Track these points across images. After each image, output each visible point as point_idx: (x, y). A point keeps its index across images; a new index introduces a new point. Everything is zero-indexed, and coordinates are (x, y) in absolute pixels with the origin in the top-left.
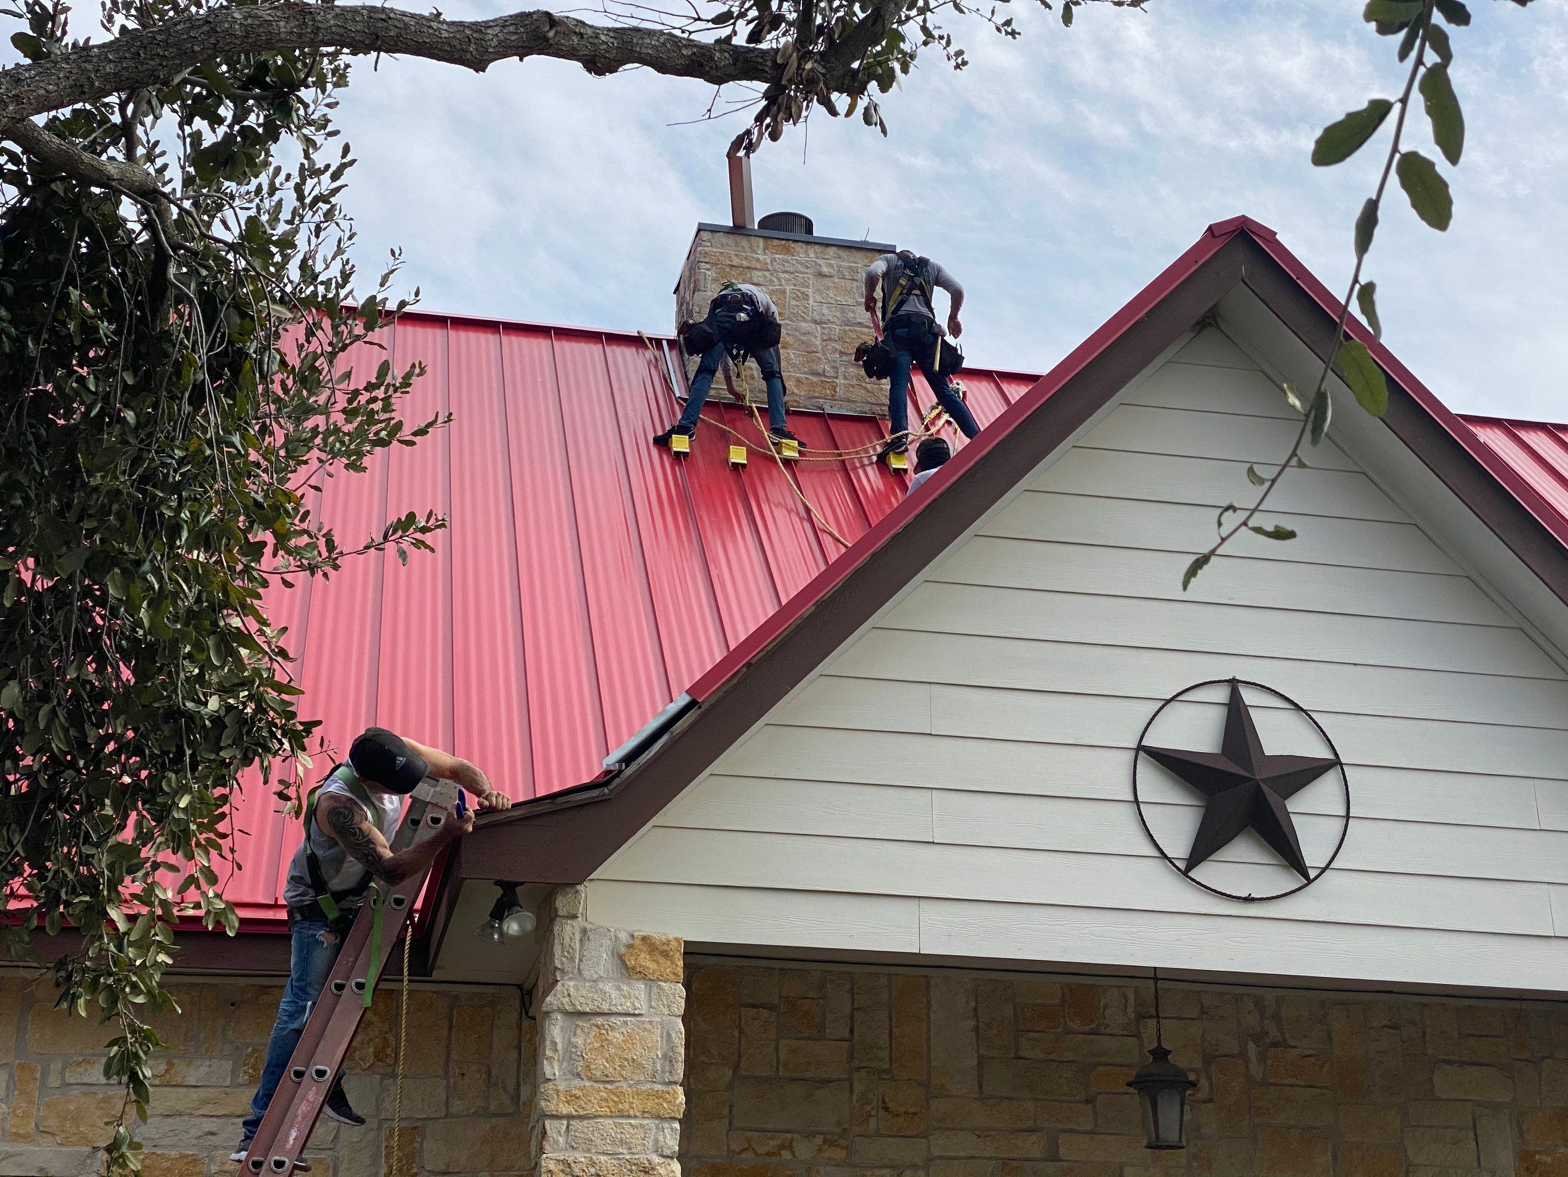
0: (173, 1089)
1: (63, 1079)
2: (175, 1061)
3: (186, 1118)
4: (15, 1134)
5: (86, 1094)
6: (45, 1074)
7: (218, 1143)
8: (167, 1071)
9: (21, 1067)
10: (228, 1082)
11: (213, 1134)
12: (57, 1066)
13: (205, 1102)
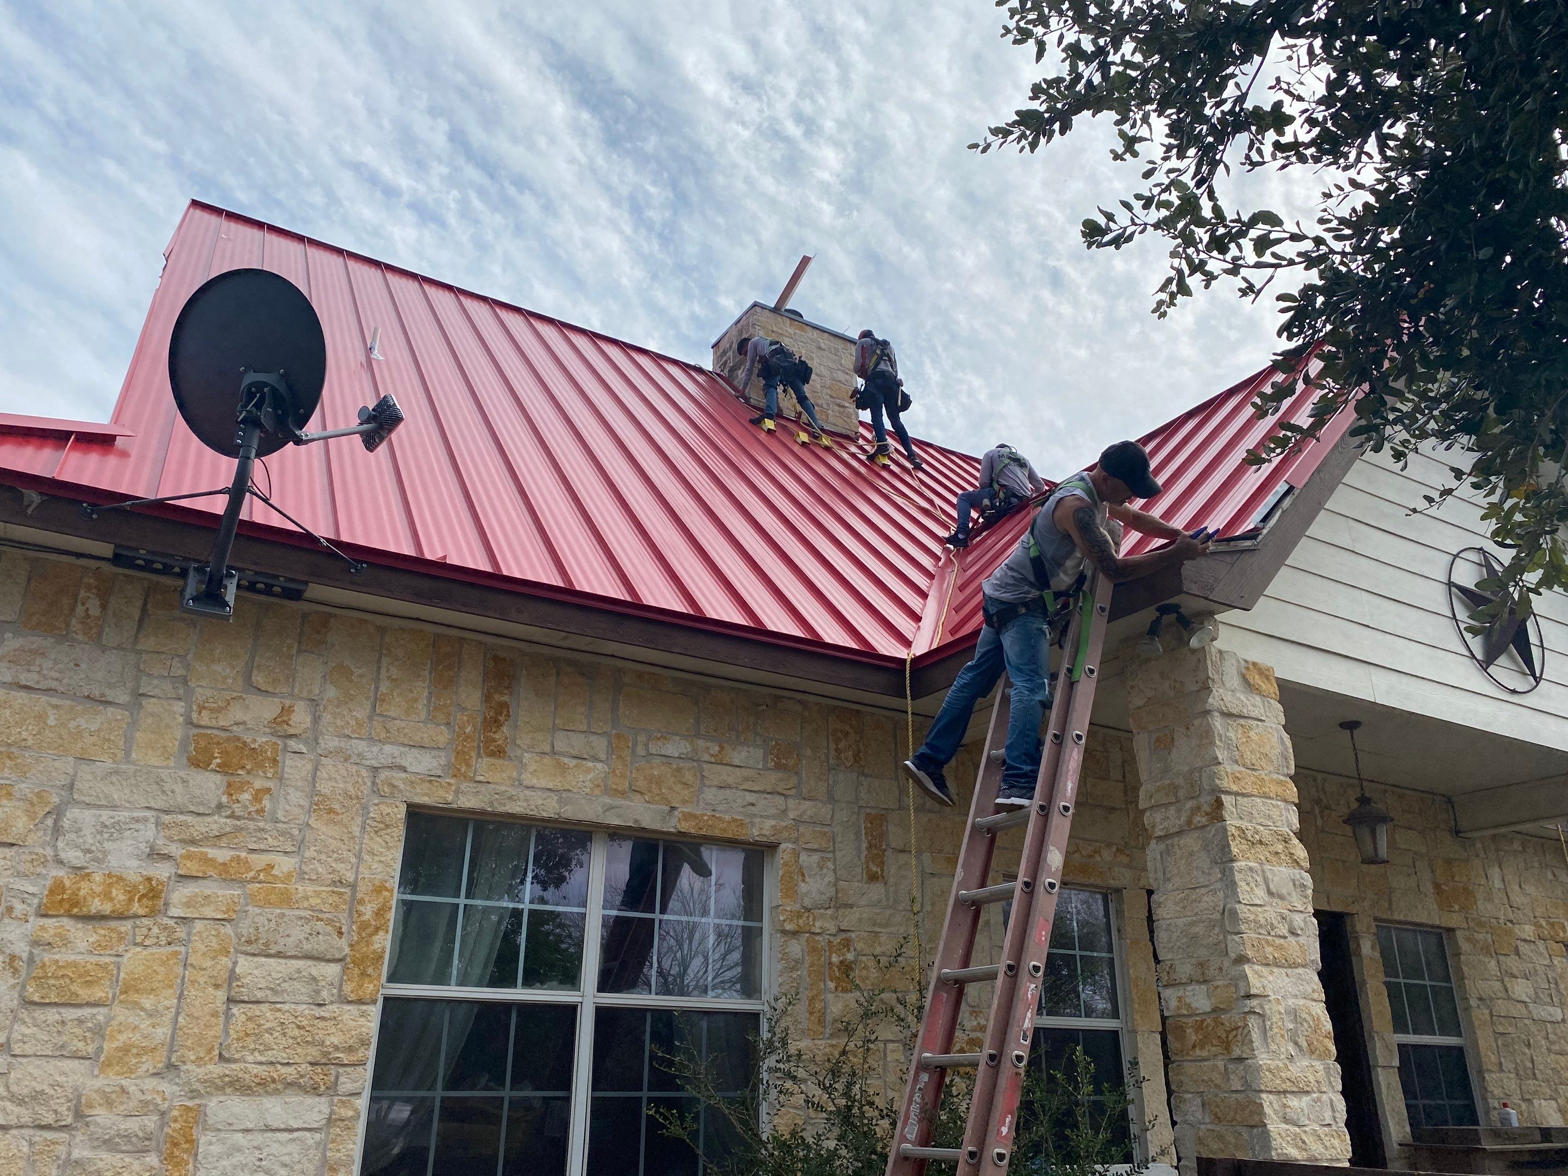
0: (724, 767)
1: (647, 750)
2: (725, 745)
3: (734, 791)
4: (615, 790)
5: (663, 764)
6: (635, 744)
7: (756, 812)
8: (719, 752)
9: (618, 736)
10: (760, 767)
11: (753, 805)
12: (642, 738)
13: (746, 779)
